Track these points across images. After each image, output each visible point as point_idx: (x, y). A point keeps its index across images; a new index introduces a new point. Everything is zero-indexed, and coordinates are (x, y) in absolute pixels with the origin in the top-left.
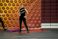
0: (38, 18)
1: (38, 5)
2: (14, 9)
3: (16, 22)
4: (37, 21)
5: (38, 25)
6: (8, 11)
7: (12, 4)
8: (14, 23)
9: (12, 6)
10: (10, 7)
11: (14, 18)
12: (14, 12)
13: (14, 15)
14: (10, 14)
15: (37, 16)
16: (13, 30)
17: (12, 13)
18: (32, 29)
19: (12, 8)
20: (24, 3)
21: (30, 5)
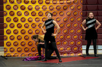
0: (76, 37)
1: (76, 13)
2: (34, 22)
4: (75, 41)
5: (76, 49)
6: (23, 24)
7: (30, 12)
9: (30, 16)
10: (27, 18)
12: (34, 26)
13: (34, 32)
14: (27, 30)
17: (30, 27)
18: (65, 55)
19: (30, 19)
20: (51, 10)
21: (62, 13)
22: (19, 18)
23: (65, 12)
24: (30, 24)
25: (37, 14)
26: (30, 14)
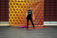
0: (41, 18)
1: (41, 7)
3: (24, 20)
4: (41, 20)
5: (41, 23)
6: (17, 11)
8: (22, 21)
9: (20, 8)
11: (22, 17)
12: (22, 12)
13: (22, 15)
14: (19, 14)
15: (40, 16)
16: (22, 26)
17: (20, 13)
18: (36, 26)
19: (21, 9)
21: (35, 7)
22: (16, 9)
23: (36, 6)
24: (20, 11)
25: (24, 7)
26: (20, 7)
